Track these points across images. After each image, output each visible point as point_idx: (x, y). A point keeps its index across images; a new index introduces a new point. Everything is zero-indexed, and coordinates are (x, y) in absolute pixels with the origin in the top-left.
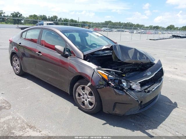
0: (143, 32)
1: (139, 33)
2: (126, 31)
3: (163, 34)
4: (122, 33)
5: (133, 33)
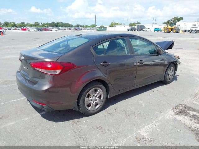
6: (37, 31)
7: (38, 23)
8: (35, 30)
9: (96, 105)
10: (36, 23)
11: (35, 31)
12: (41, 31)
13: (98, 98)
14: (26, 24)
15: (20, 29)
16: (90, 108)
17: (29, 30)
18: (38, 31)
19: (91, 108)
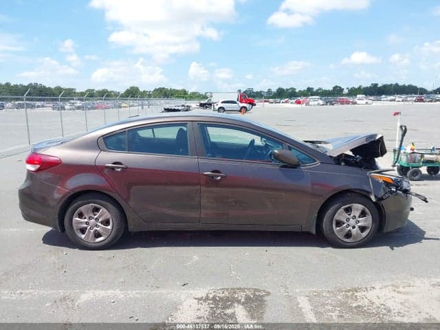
0: (90, 106)
1: (79, 108)
2: (38, 107)
3: (130, 106)
4: (28, 110)
5: (63, 108)
6: (323, 105)
7: (340, 87)
8: (321, 102)
9: (97, 235)
10: (337, 87)
11: (318, 104)
12: (333, 105)
13: (102, 223)
14: (315, 90)
15: (294, 101)
16: (83, 236)
17: (307, 104)
18: (326, 104)
19: (85, 237)
